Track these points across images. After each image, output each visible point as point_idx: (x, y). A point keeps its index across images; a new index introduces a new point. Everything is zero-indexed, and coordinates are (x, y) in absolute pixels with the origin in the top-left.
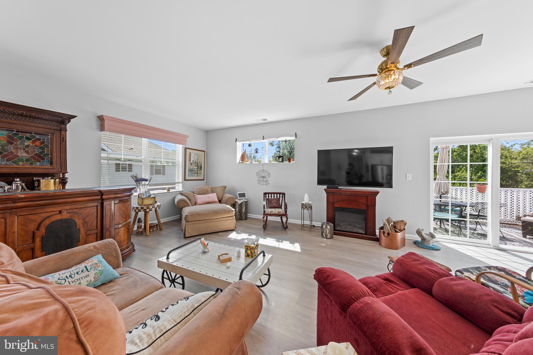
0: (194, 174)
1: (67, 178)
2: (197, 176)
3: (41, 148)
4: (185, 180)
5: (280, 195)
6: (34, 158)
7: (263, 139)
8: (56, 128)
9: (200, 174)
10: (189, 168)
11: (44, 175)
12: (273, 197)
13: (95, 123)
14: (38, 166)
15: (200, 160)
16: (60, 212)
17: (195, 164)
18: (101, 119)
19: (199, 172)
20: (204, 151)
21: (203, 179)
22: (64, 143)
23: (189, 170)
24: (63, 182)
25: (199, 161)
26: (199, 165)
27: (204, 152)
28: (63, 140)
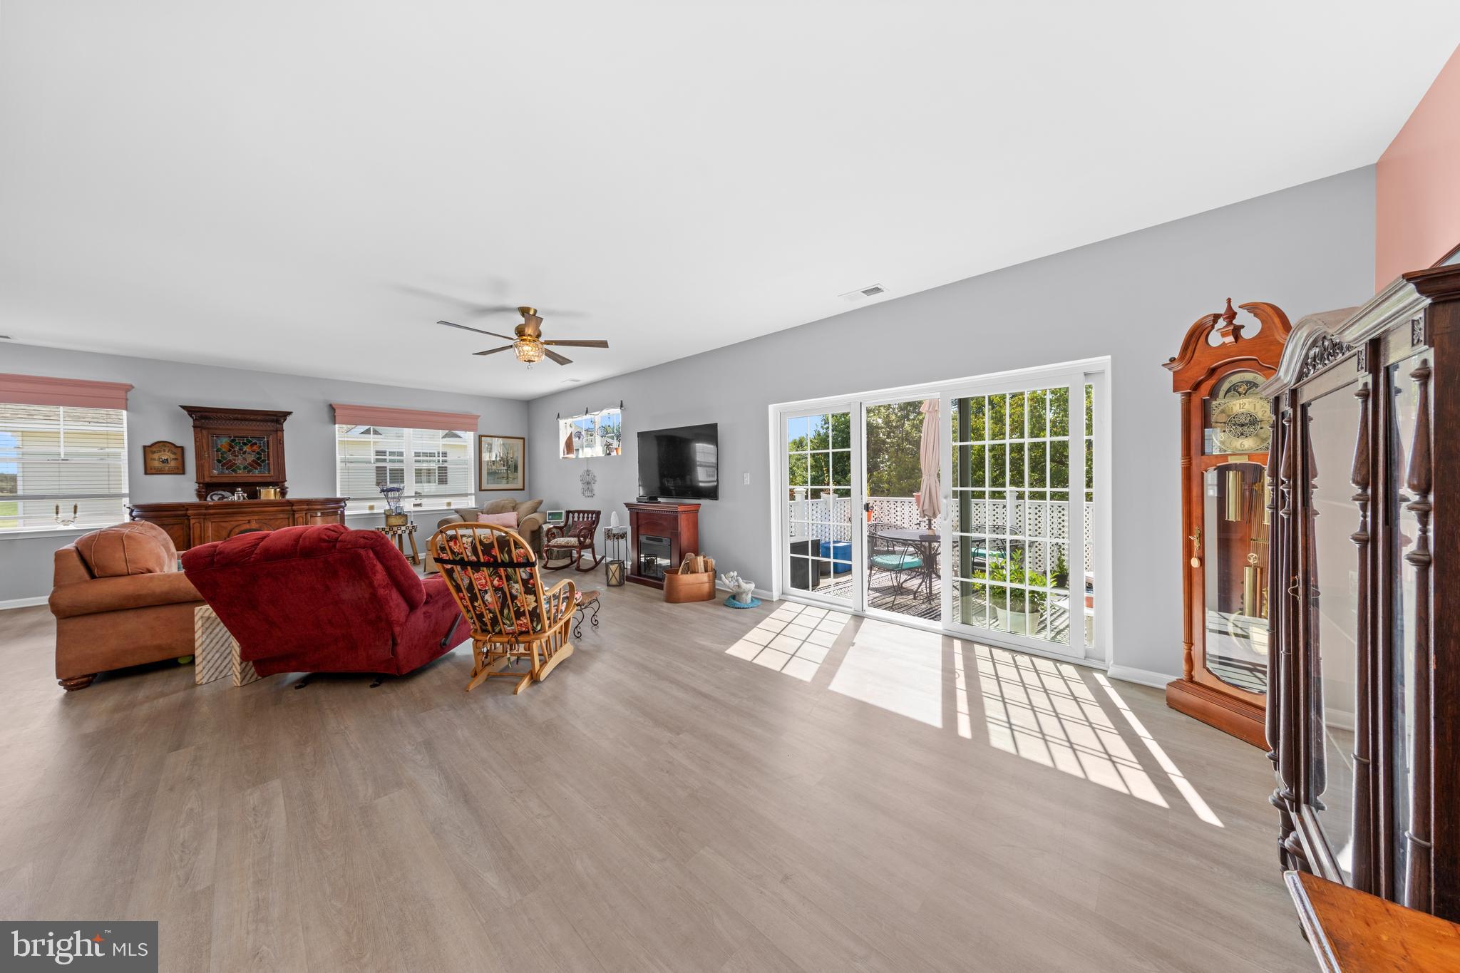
0: (499, 480)
1: (287, 488)
2: (507, 483)
3: (258, 453)
4: (481, 490)
5: (592, 515)
6: (252, 466)
7: (587, 412)
8: (272, 428)
9: (514, 479)
10: (488, 469)
11: (266, 484)
12: (581, 519)
13: (325, 414)
14: (257, 474)
15: (513, 454)
16: (249, 522)
17: (502, 462)
18: (332, 408)
19: (510, 475)
20: (523, 439)
21: (522, 488)
22: (282, 445)
23: (489, 474)
24: (283, 493)
25: (510, 456)
26: (510, 463)
27: (522, 441)
28: (280, 443)
